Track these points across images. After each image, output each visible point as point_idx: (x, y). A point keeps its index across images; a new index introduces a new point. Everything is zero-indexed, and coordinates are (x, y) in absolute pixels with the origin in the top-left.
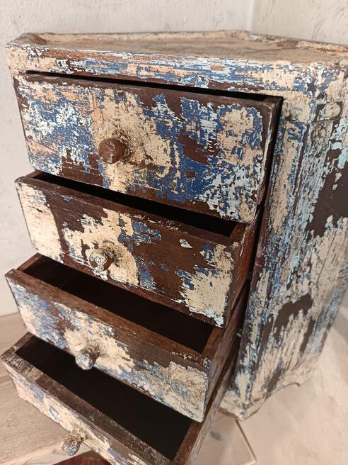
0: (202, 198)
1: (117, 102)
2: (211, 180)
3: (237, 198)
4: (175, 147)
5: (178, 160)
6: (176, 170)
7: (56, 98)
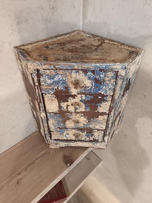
0: (100, 92)
1: (76, 73)
2: (102, 88)
3: (109, 90)
4: (93, 82)
5: (93, 84)
6: (93, 87)
7: (54, 74)
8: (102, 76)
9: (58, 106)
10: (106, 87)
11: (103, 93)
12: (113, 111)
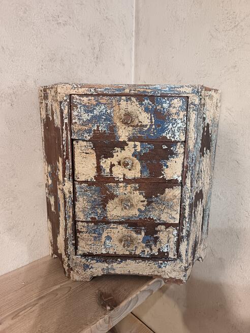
0: (164, 135)
1: (127, 101)
2: (168, 126)
3: (178, 132)
4: (152, 116)
5: (153, 121)
6: (152, 125)
7: (95, 103)
8: (165, 105)
9: (96, 165)
10: (172, 125)
11: (170, 137)
12: (190, 177)
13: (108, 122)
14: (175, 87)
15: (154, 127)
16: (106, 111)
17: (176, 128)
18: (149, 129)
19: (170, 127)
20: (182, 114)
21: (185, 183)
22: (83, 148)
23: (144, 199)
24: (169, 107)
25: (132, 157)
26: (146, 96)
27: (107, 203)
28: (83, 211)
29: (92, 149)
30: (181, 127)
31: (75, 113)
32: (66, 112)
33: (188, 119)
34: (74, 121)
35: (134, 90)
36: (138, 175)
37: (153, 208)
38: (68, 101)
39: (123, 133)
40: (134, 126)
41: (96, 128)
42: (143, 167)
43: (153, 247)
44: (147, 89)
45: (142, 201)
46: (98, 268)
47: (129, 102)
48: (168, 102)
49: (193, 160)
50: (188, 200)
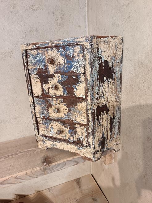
0: (72, 69)
2: (73, 64)
3: (80, 67)
4: (65, 58)
7: (37, 53)
8: (71, 51)
9: (41, 88)
10: (76, 63)
11: (75, 71)
12: (89, 96)
13: (44, 64)
14: (75, 39)
15: (66, 65)
16: (42, 57)
17: (78, 65)
18: (64, 66)
19: (75, 64)
20: (81, 55)
21: (87, 100)
22: (35, 78)
23: (66, 108)
24: (73, 52)
25: (57, 83)
26: (60, 46)
27: (49, 109)
28: (39, 112)
29: (38, 79)
30: (81, 64)
31: (29, 60)
32: (25, 59)
33: (85, 59)
34: (29, 64)
35: (54, 44)
36: (62, 94)
37: (72, 114)
38: (25, 53)
39: (52, 69)
40: (56, 65)
41: (38, 67)
42: (64, 89)
43: (74, 136)
44: (60, 42)
45: (65, 109)
46: (49, 144)
47: (52, 51)
48: (72, 49)
49: (90, 85)
50: (90, 110)
